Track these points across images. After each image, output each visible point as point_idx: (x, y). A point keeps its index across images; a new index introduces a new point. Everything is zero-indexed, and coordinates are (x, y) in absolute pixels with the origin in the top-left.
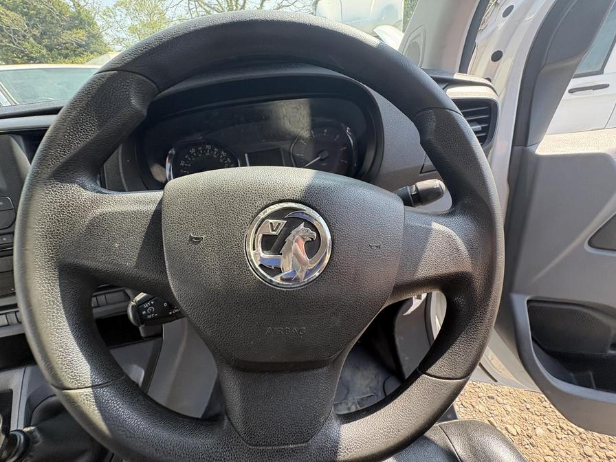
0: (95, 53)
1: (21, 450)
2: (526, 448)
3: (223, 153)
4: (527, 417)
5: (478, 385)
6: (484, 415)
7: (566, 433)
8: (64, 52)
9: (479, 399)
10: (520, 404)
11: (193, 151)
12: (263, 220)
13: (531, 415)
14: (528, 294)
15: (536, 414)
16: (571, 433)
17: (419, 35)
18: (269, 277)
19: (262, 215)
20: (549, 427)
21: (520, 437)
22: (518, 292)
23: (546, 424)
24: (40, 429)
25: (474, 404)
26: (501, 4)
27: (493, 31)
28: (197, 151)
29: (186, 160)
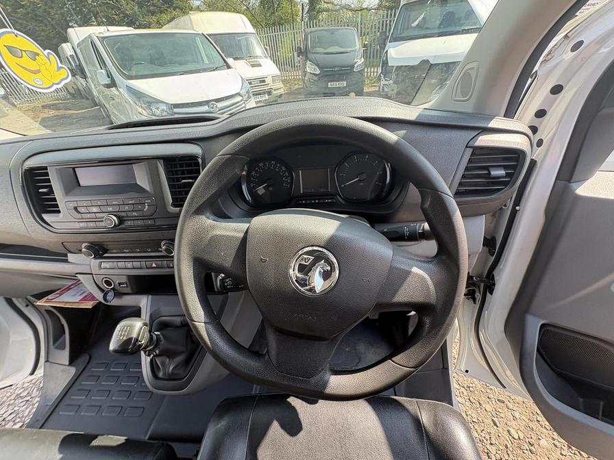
0: (177, 10)
1: (155, 343)
2: (523, 452)
3: (283, 168)
4: (534, 428)
5: (491, 387)
6: (489, 414)
7: (573, 452)
8: (152, 8)
9: (488, 400)
10: (531, 414)
11: (261, 165)
12: (301, 255)
13: (540, 427)
14: (543, 319)
15: (545, 427)
16: (578, 453)
17: (473, 68)
18: (300, 288)
19: (300, 252)
20: (556, 442)
21: (521, 442)
22: (534, 315)
23: (554, 439)
24: (162, 334)
25: (482, 402)
26: (571, 38)
27: (557, 64)
28: (265, 165)
29: (256, 171)
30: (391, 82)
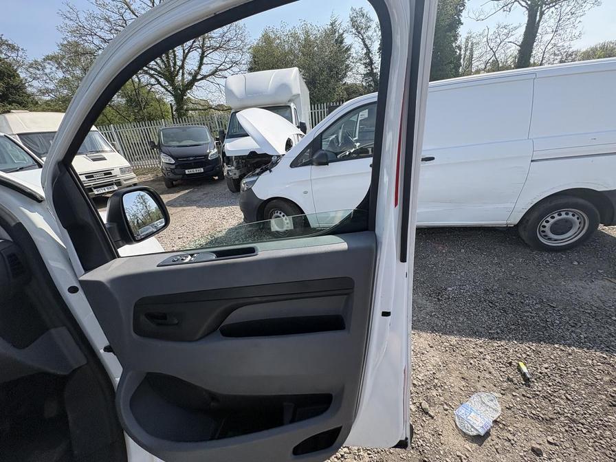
0: (14, 104)
30: (233, 168)
